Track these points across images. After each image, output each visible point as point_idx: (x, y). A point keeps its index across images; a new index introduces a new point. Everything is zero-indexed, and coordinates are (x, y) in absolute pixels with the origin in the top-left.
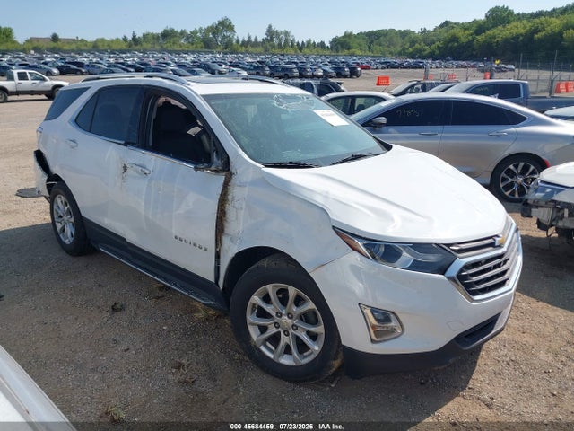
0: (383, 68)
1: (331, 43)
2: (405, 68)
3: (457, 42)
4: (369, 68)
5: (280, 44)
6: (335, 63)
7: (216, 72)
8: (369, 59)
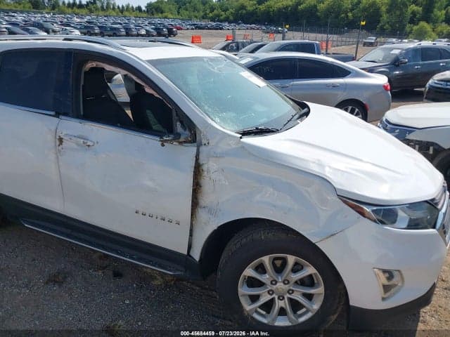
0: (192, 29)
1: (146, 7)
2: (209, 29)
3: (245, 10)
4: (181, 29)
5: (102, 7)
6: (154, 24)
7: (51, 30)
8: (180, 22)
